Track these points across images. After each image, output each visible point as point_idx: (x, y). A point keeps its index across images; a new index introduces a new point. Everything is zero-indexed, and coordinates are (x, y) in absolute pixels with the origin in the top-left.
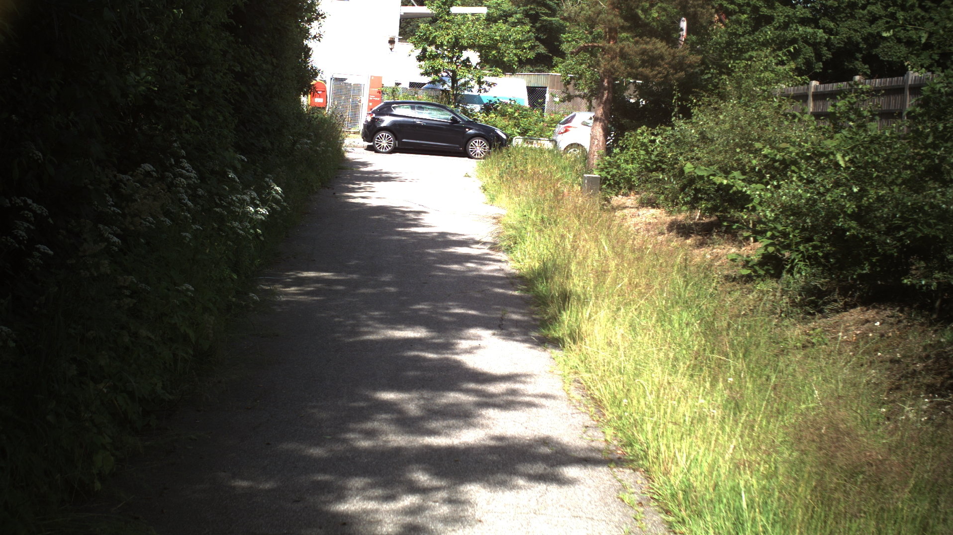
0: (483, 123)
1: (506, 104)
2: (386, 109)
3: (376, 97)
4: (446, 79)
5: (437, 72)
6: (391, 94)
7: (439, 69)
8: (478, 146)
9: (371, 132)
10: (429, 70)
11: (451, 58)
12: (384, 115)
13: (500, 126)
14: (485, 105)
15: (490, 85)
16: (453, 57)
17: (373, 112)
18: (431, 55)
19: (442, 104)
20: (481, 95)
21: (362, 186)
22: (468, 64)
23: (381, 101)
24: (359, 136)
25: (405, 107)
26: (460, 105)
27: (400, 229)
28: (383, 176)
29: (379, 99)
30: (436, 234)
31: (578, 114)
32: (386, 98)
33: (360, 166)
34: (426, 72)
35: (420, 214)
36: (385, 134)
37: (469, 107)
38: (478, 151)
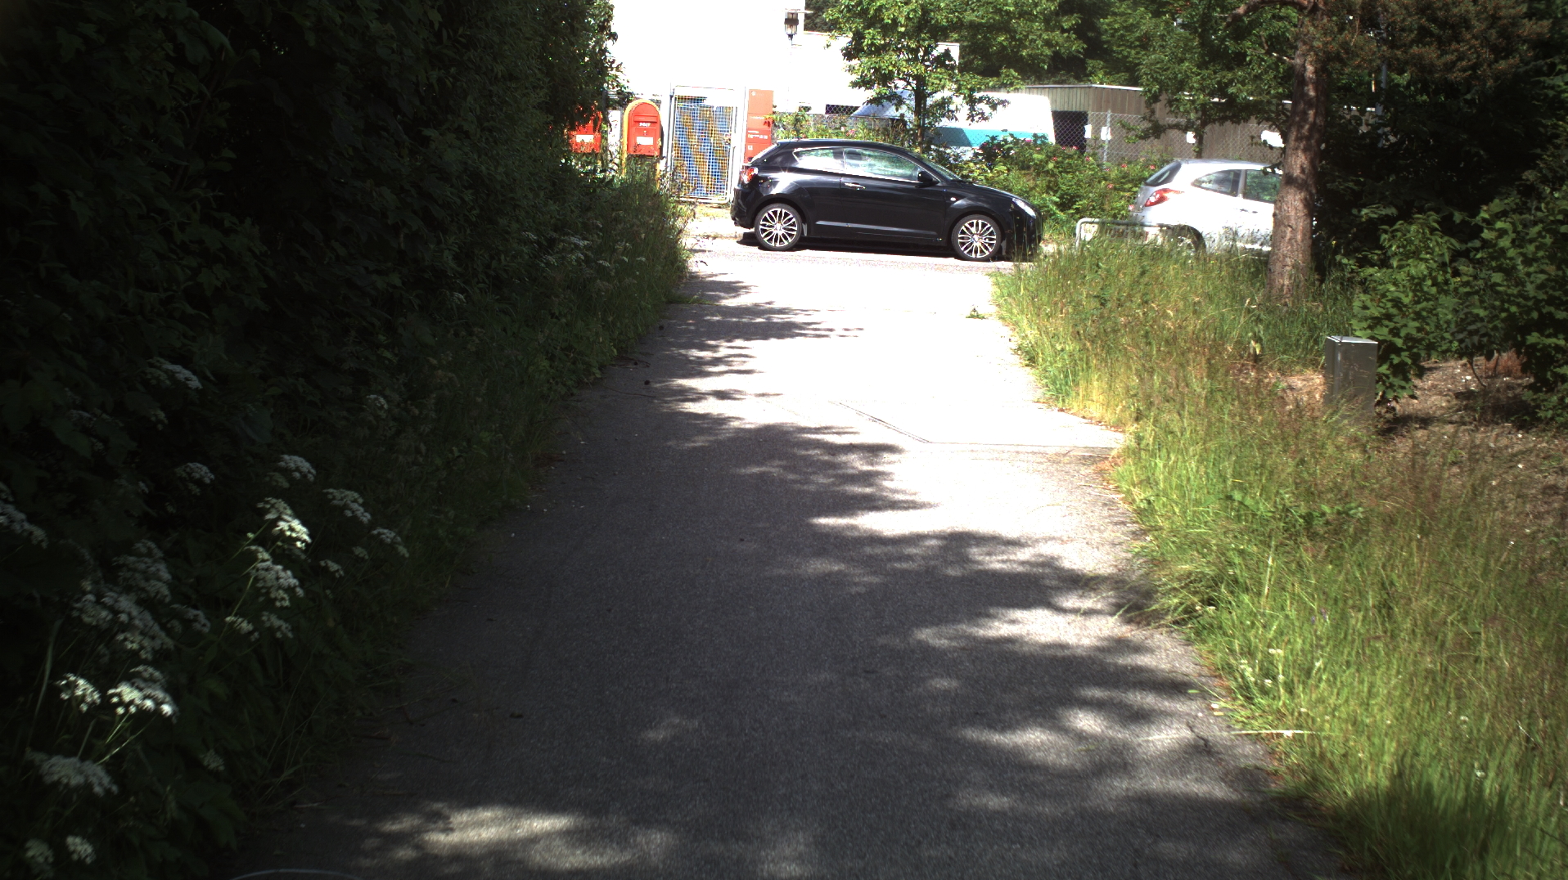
0: (981, 183)
1: (1028, 144)
2: (782, 158)
3: (762, 132)
4: (905, 94)
5: (885, 78)
6: (790, 127)
7: (891, 72)
8: (977, 234)
9: (750, 205)
10: (870, 74)
11: (914, 52)
12: (777, 169)
13: (1018, 187)
14: (981, 148)
15: (994, 107)
16: (918, 49)
17: (755, 164)
18: (873, 44)
19: (897, 145)
20: (974, 126)
21: (723, 352)
22: (947, 62)
23: (771, 140)
24: (727, 214)
25: (820, 152)
26: (933, 147)
27: (823, 521)
28: (775, 320)
29: (766, 137)
30: (933, 542)
31: (1184, 166)
32: (781, 134)
33: (722, 294)
34: (863, 81)
35: (876, 456)
36: (779, 210)
37: (951, 153)
38: (978, 242)
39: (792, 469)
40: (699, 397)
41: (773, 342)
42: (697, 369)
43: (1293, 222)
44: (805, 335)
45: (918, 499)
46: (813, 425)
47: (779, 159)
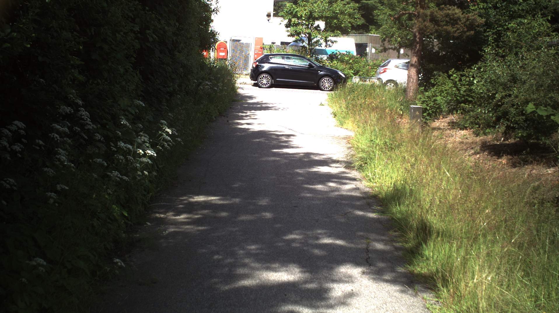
0: (329, 67)
1: (344, 54)
2: (266, 59)
3: (259, 51)
4: (305, 39)
5: (298, 34)
6: (268, 49)
7: (300, 32)
8: (327, 83)
9: (256, 74)
10: (293, 33)
12: (264, 63)
13: (340, 68)
14: (329, 55)
15: (332, 42)
16: (309, 24)
17: (257, 61)
18: (294, 23)
19: (302, 55)
20: (327, 49)
21: (248, 114)
22: (318, 29)
23: (262, 54)
24: (248, 77)
25: (278, 57)
26: (314, 55)
27: (275, 150)
28: (263, 106)
29: (261, 53)
30: (302, 154)
31: (392, 61)
32: (266, 52)
33: (248, 99)
34: (291, 35)
35: (289, 137)
36: (265, 75)
37: (320, 57)
38: (327, 85)
39: (268, 140)
40: (242, 124)
41: (263, 111)
42: (241, 118)
43: (413, 77)
44: (272, 109)
45: (299, 146)
46: (273, 130)
47: (265, 59)
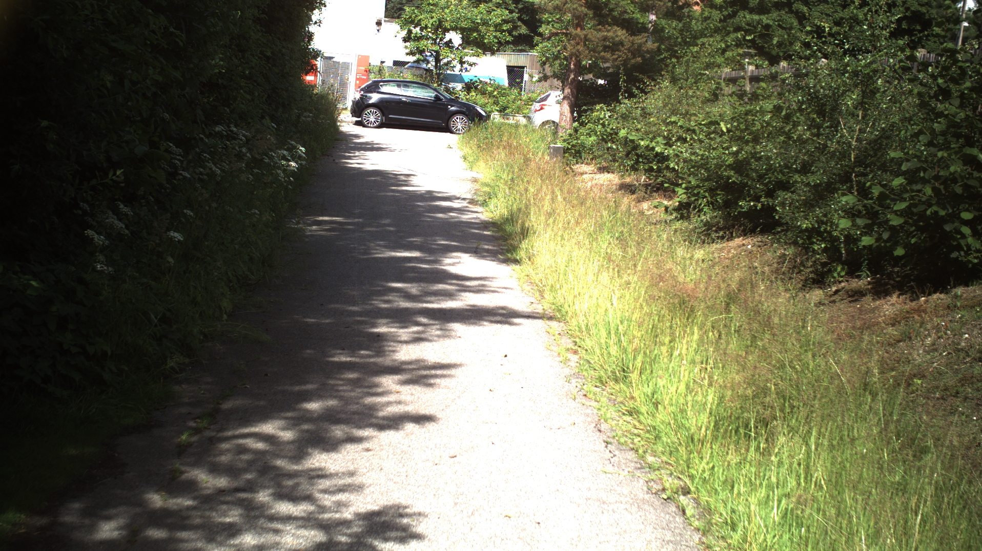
0: (465, 101)
1: (486, 83)
2: (374, 87)
3: (364, 75)
4: (431, 59)
5: (421, 52)
6: (377, 73)
7: (424, 49)
8: (459, 122)
9: (359, 108)
10: (414, 50)
11: (435, 40)
12: (371, 92)
13: (480, 103)
14: (466, 84)
15: (471, 65)
16: (437, 38)
17: (362, 90)
18: (416, 36)
19: (426, 83)
20: (463, 74)
22: (450, 45)
23: (369, 79)
24: (349, 112)
25: (391, 85)
26: (443, 83)
27: (393, 188)
28: (375, 146)
29: (366, 78)
31: (551, 93)
32: (373, 76)
33: (354, 138)
34: (411, 52)
35: (409, 177)
36: (372, 110)
37: (451, 85)
38: (460, 127)
39: (384, 178)
40: (352, 164)
43: (566, 114)
44: (386, 151)
45: (421, 185)
46: (389, 170)
